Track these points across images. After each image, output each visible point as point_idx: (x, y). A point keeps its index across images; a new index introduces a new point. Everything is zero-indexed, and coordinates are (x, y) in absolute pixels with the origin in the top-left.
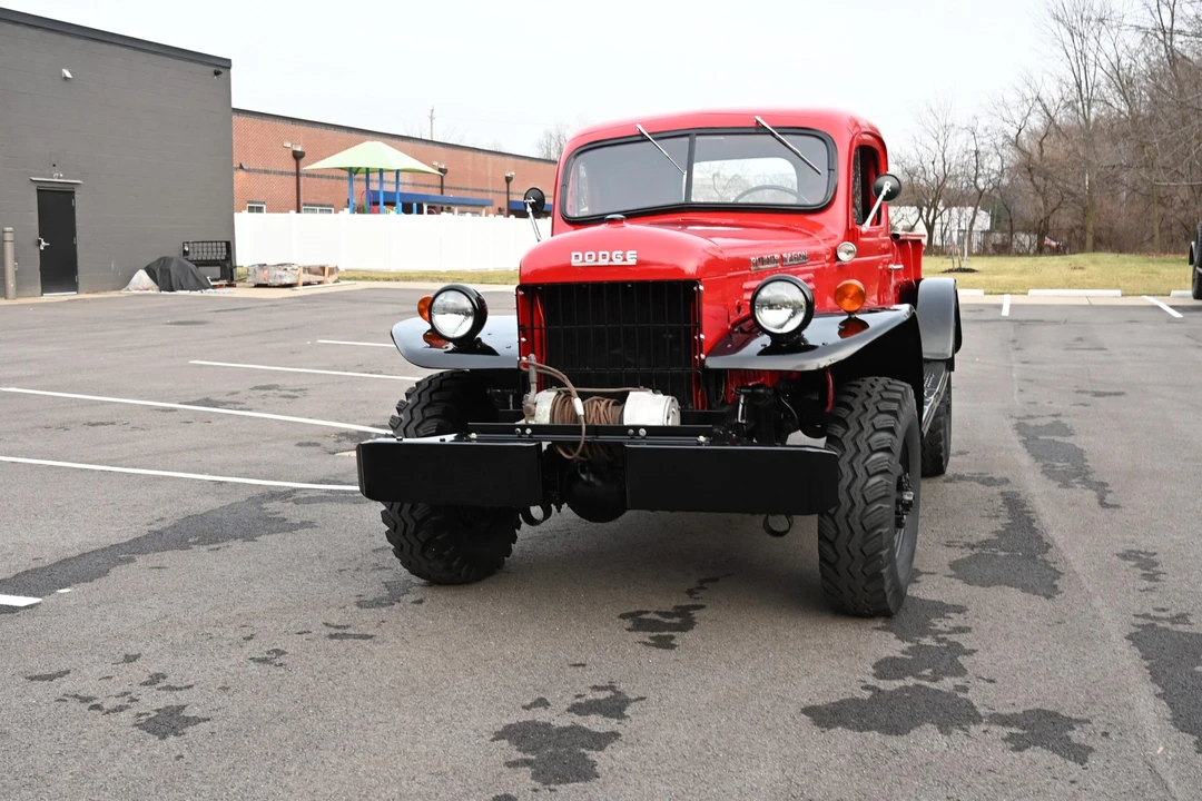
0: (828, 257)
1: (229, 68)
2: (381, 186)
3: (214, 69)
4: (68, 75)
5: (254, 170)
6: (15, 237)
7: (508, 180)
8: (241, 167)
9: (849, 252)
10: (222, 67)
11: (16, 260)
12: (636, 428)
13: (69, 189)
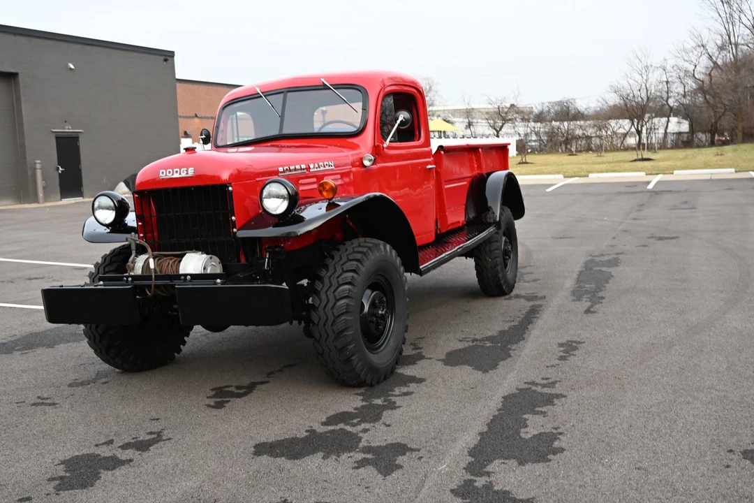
0: (358, 163)
1: (173, 57)
3: (163, 58)
4: (72, 67)
5: (205, 118)
6: (42, 166)
8: (196, 116)
9: (370, 160)
10: (169, 56)
11: (44, 179)
12: (185, 275)
13: (75, 135)
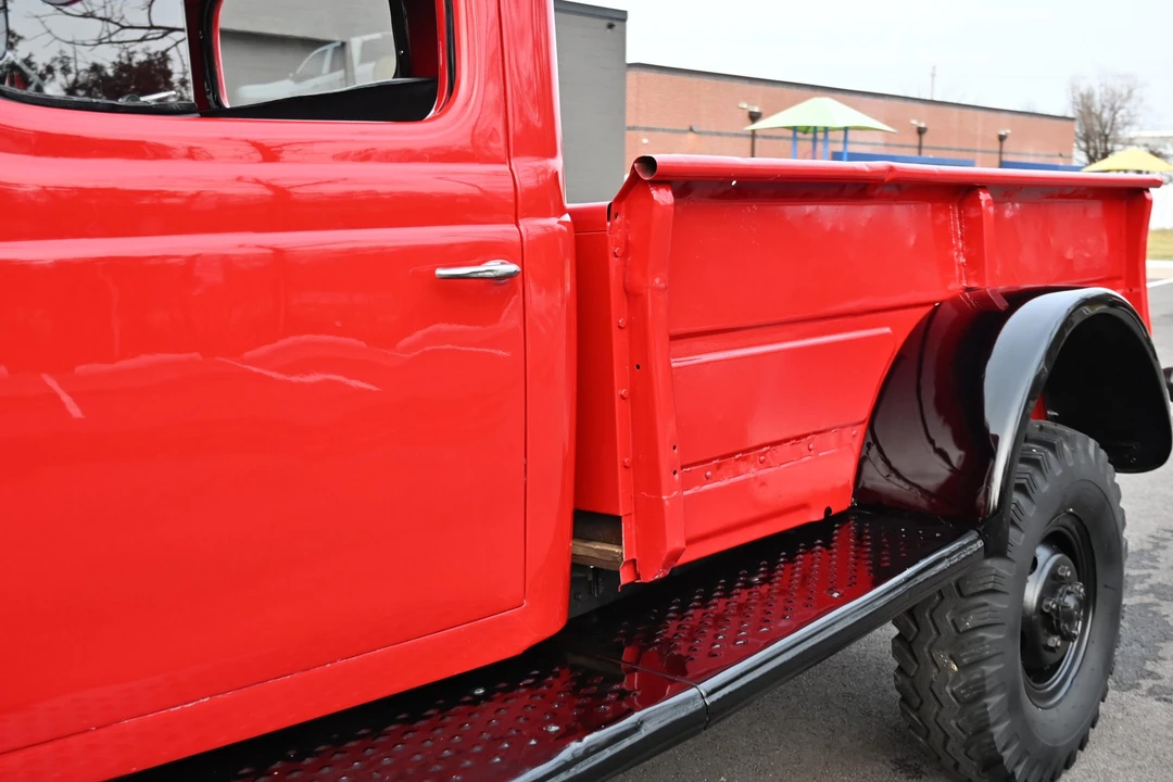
1: (624, 20)
2: (845, 147)
3: (606, 22)
5: (706, 133)
7: (1002, 138)
10: (617, 19)
